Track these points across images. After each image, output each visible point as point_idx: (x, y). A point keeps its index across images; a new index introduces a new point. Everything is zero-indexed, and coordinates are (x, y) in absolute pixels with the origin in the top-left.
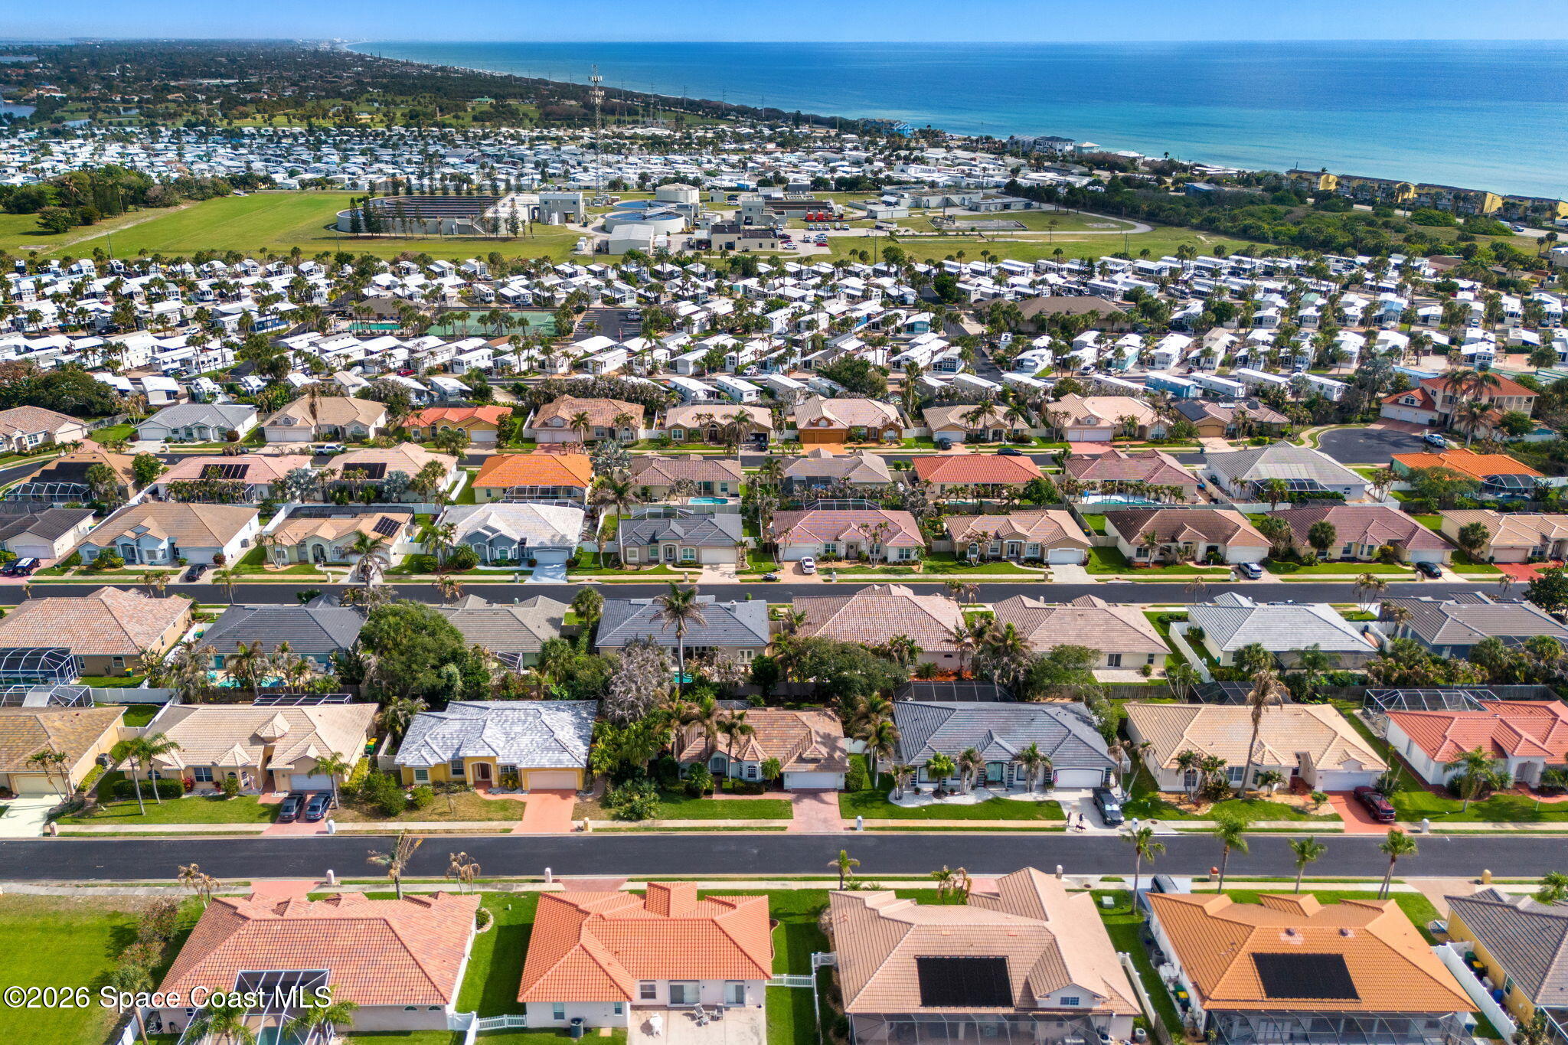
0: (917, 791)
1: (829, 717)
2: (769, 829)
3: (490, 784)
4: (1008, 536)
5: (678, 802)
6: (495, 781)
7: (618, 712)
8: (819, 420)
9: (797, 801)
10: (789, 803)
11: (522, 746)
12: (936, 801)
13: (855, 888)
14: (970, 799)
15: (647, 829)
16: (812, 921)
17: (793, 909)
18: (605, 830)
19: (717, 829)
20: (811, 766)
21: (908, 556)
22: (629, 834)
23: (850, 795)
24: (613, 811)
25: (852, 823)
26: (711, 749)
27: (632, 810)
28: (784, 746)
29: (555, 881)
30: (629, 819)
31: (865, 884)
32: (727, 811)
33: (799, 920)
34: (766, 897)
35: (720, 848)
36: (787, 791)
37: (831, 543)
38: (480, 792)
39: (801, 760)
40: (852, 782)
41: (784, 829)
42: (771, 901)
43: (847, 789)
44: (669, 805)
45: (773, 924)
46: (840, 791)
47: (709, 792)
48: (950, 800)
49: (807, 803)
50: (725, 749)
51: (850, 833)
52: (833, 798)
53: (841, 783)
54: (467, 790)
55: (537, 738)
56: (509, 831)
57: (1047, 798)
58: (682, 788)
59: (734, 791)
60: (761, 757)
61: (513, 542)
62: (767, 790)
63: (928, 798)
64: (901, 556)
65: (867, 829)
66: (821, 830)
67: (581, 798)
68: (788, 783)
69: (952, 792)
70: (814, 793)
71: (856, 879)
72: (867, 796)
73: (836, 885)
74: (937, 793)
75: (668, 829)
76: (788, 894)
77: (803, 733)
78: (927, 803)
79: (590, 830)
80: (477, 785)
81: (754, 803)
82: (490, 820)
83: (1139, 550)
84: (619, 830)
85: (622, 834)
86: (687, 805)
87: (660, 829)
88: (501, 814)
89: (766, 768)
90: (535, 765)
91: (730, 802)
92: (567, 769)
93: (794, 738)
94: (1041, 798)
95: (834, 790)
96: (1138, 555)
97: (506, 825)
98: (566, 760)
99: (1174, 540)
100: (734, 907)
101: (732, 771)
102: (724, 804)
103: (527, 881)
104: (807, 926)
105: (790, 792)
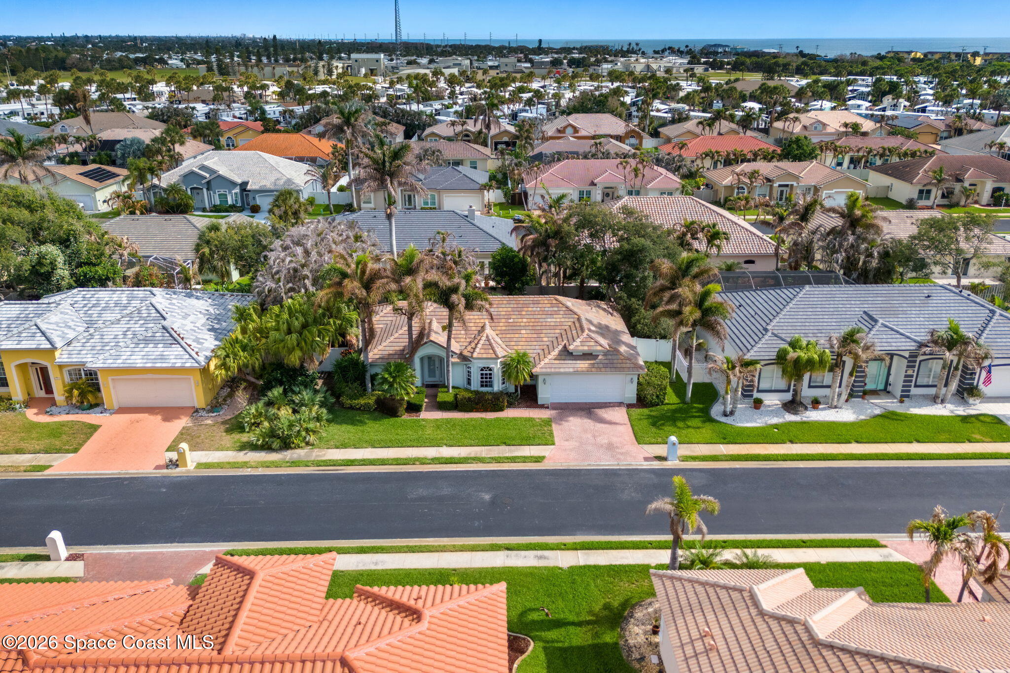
0: (758, 403)
1: (604, 310)
2: (513, 460)
3: (53, 402)
4: (779, 177)
5: (362, 423)
6: (59, 394)
7: (271, 284)
8: (565, 127)
9: (560, 419)
10: (548, 422)
12: (790, 418)
13: (706, 564)
14: (846, 415)
15: (294, 463)
16: (608, 638)
17: (561, 610)
18: (220, 465)
19: (422, 461)
20: (583, 365)
22: (260, 471)
23: (646, 411)
24: (245, 437)
25: (661, 450)
26: (418, 341)
27: (272, 434)
28: (539, 339)
29: (72, 558)
30: (266, 447)
31: (729, 555)
32: (439, 434)
33: (578, 637)
34: (503, 586)
35: (422, 492)
36: (542, 407)
37: (587, 188)
38: (31, 414)
39: (566, 354)
40: (650, 391)
41: (538, 459)
42: (512, 592)
43: (642, 401)
44: (344, 427)
45: (515, 647)
46: (629, 406)
47: (413, 408)
48: (814, 415)
49: (576, 424)
50: (440, 337)
51: (656, 465)
52: (619, 415)
53: (630, 393)
54: (13, 410)
55: (137, 328)
57: (972, 412)
58: (371, 401)
59: (456, 406)
60: (501, 353)
61: (234, 184)
62: (511, 405)
63: (774, 413)
65: (685, 459)
66: (606, 462)
67: (196, 418)
68: (544, 394)
69: (816, 403)
70: (587, 409)
71: (707, 545)
72: (675, 411)
73: (664, 556)
74: (792, 406)
75: (334, 463)
76: (550, 577)
77: (568, 321)
78: (775, 420)
79: (191, 465)
80: (30, 402)
81: (488, 423)
82: (18, 451)
83: (921, 192)
84: (245, 465)
85: (248, 472)
86: (375, 428)
87: (319, 464)
89: (509, 369)
90: (119, 363)
91: (448, 421)
92: (173, 370)
93: (554, 327)
94: (961, 411)
95: (620, 404)
96: (920, 198)
97: (42, 459)
98: (174, 357)
99: (959, 180)
100: (415, 614)
101: (455, 376)
102: (438, 424)
103: (13, 558)
104: (598, 650)
105: (548, 408)
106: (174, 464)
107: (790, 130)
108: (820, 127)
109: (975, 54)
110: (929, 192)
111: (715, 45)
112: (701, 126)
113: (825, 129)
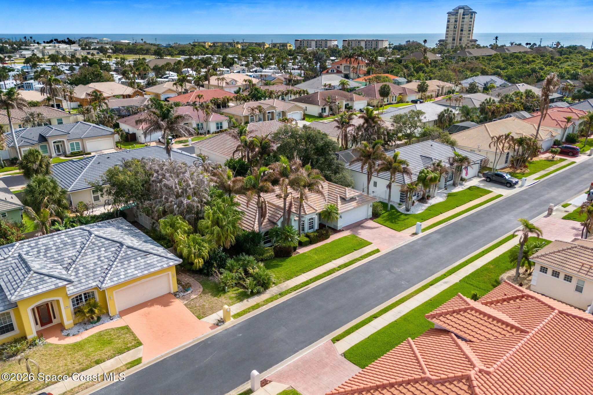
3: (61, 327)
6: (70, 320)
10: (354, 236)
11: (91, 266)
12: (428, 205)
14: (439, 199)
15: (282, 294)
21: (221, 127)
22: (271, 305)
23: (381, 219)
25: (409, 231)
32: (323, 256)
36: (340, 231)
43: (376, 216)
44: (274, 270)
46: (371, 219)
48: (431, 202)
53: (370, 212)
54: (33, 344)
56: (138, 361)
57: (467, 187)
59: (310, 242)
63: (419, 205)
64: (218, 128)
67: (183, 298)
68: (340, 224)
69: (429, 197)
72: (389, 215)
74: (424, 200)
78: (424, 208)
79: (232, 319)
80: (43, 334)
83: (322, 109)
84: (259, 305)
85: (266, 308)
86: (289, 264)
88: (108, 350)
90: (123, 278)
91: (316, 250)
92: (161, 271)
94: (464, 187)
95: (366, 220)
96: (322, 112)
97: (125, 358)
98: (157, 262)
105: (343, 230)
106: (221, 322)
107: (222, 85)
108: (234, 83)
109: (238, 43)
110: (325, 109)
111: (87, 38)
112: (175, 86)
113: (236, 83)
